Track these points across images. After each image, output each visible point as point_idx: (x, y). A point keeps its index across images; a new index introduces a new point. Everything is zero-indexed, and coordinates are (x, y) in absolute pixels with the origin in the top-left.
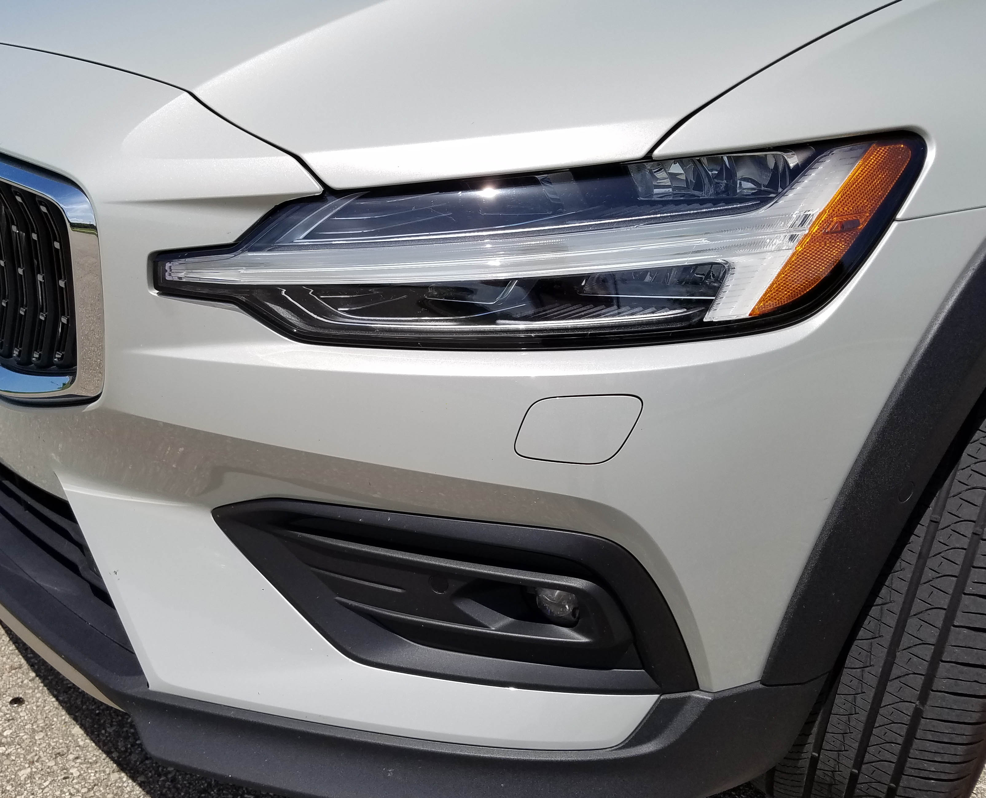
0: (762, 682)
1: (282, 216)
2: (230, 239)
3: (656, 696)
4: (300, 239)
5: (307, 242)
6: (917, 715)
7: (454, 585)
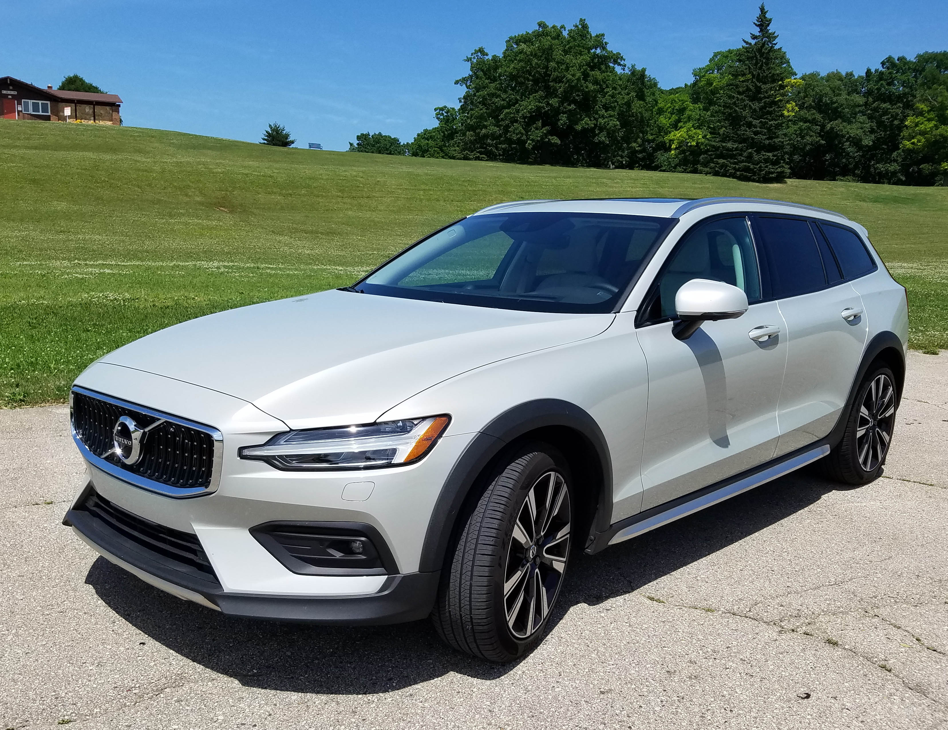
0: (419, 571)
1: (278, 436)
2: (263, 443)
3: (387, 576)
4: (282, 443)
5: (285, 443)
6: (471, 585)
7: (327, 544)
